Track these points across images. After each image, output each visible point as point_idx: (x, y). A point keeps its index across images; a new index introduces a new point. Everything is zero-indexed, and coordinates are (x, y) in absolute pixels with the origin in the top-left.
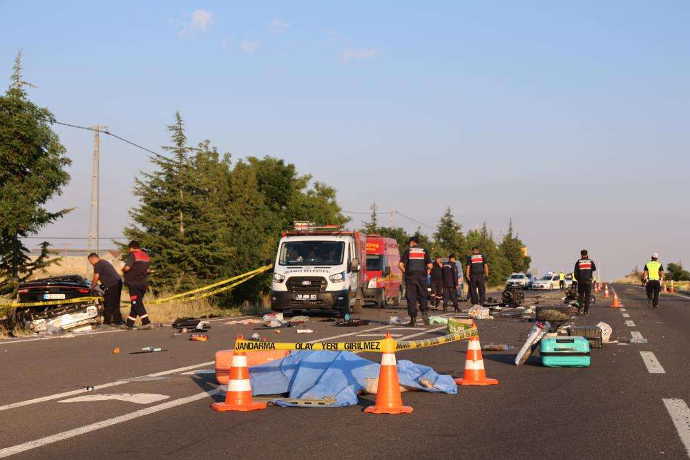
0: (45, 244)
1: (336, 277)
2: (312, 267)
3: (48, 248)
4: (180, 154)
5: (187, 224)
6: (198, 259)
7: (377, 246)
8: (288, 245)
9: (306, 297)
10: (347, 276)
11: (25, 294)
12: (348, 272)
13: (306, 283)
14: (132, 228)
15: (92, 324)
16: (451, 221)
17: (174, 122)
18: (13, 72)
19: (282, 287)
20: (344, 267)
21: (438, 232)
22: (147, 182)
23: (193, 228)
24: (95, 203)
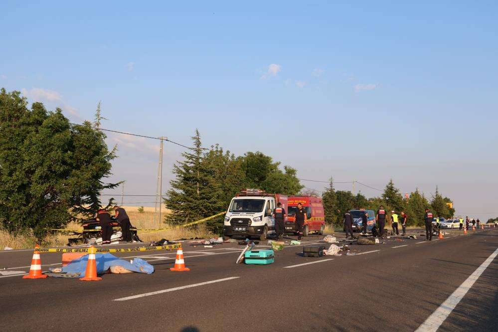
0: (112, 199)
1: (257, 219)
2: (245, 213)
3: (113, 201)
4: (198, 152)
5: (201, 189)
6: (204, 208)
7: (305, 202)
8: (236, 201)
9: (240, 229)
10: (263, 218)
11: (86, 226)
12: (265, 216)
13: (240, 222)
14: (172, 191)
15: (120, 241)
16: (393, 187)
17: (195, 135)
18: (96, 113)
19: (228, 224)
20: (263, 213)
21: (384, 193)
22: (180, 167)
23: (203, 191)
24: (160, 177)
